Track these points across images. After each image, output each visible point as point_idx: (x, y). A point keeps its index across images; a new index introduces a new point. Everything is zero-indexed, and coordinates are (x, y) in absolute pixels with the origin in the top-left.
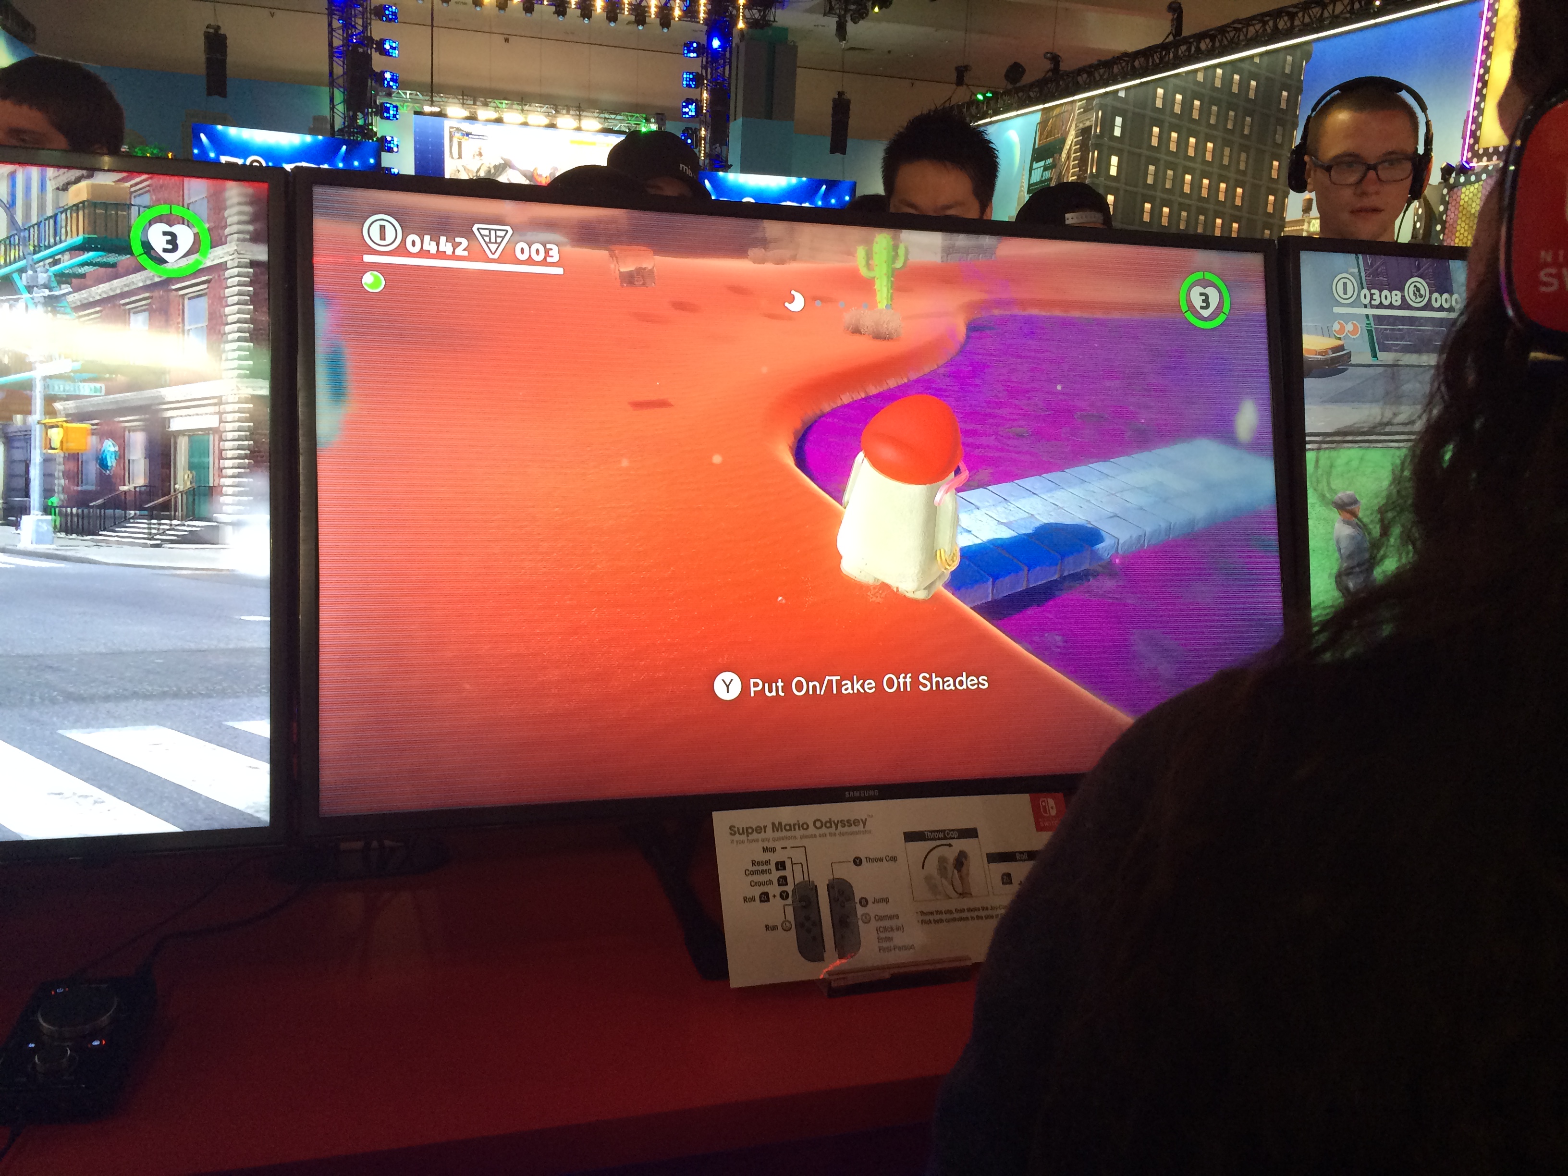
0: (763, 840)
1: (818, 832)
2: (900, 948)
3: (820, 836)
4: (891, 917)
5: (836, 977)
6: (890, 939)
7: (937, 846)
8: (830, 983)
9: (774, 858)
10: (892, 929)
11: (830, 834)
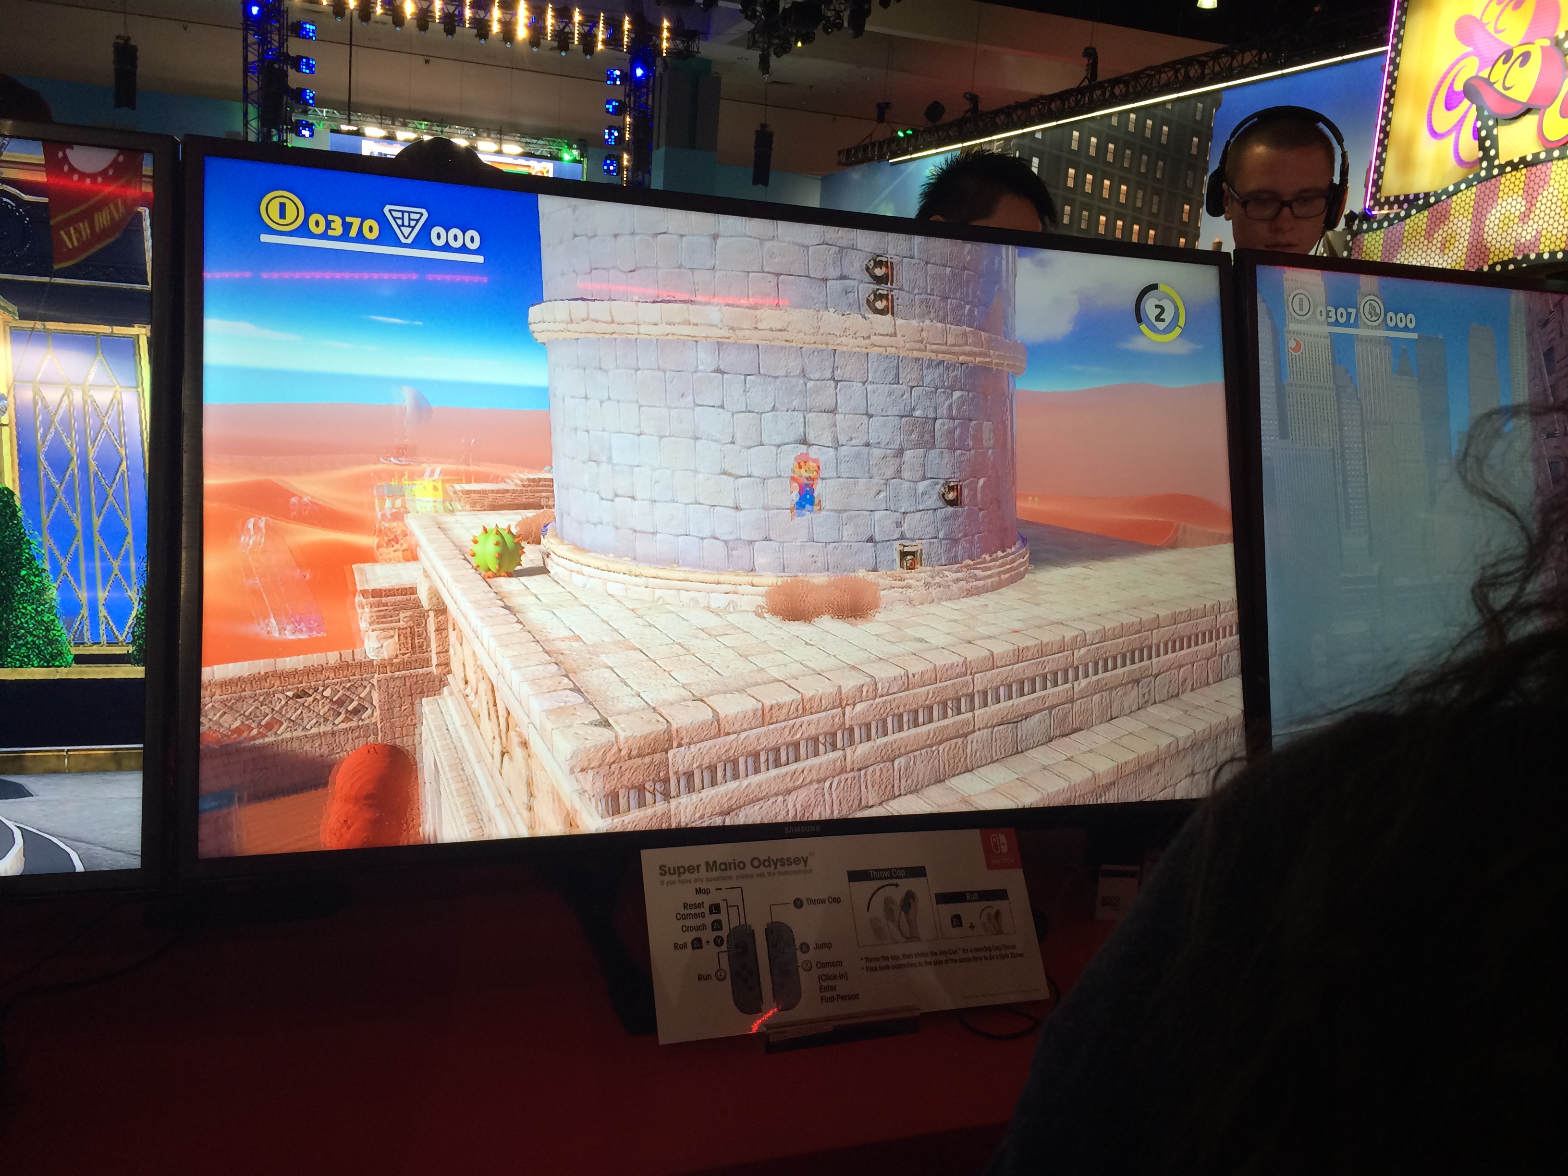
0: (696, 880)
1: (756, 871)
2: (843, 998)
3: (758, 875)
4: (834, 964)
5: (775, 1030)
6: (833, 988)
7: (884, 886)
8: (769, 1038)
9: (707, 900)
10: (835, 977)
11: (769, 873)
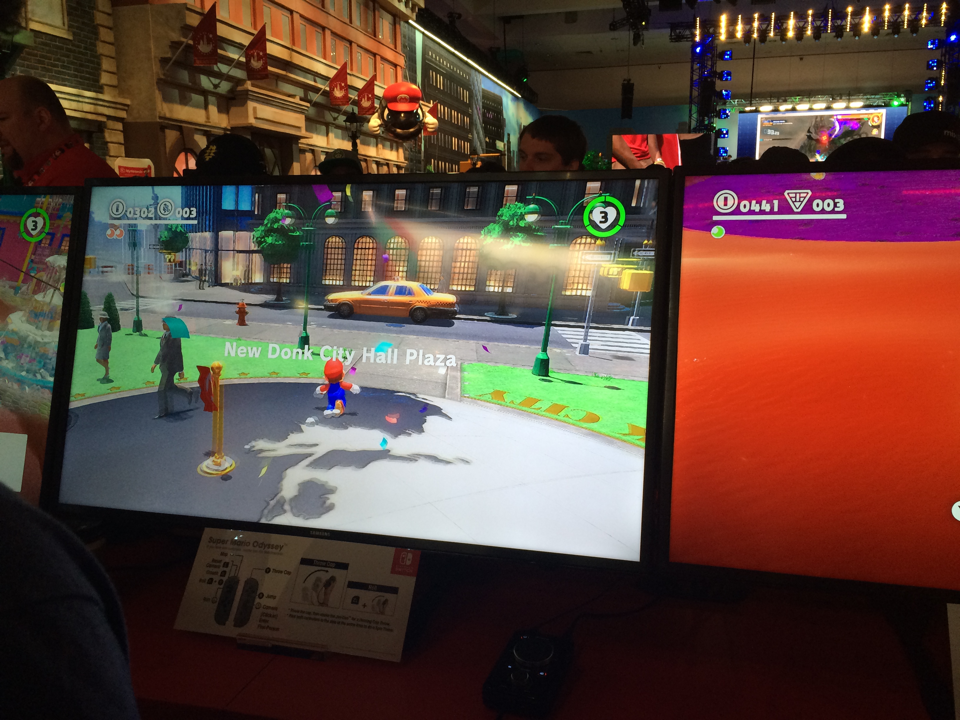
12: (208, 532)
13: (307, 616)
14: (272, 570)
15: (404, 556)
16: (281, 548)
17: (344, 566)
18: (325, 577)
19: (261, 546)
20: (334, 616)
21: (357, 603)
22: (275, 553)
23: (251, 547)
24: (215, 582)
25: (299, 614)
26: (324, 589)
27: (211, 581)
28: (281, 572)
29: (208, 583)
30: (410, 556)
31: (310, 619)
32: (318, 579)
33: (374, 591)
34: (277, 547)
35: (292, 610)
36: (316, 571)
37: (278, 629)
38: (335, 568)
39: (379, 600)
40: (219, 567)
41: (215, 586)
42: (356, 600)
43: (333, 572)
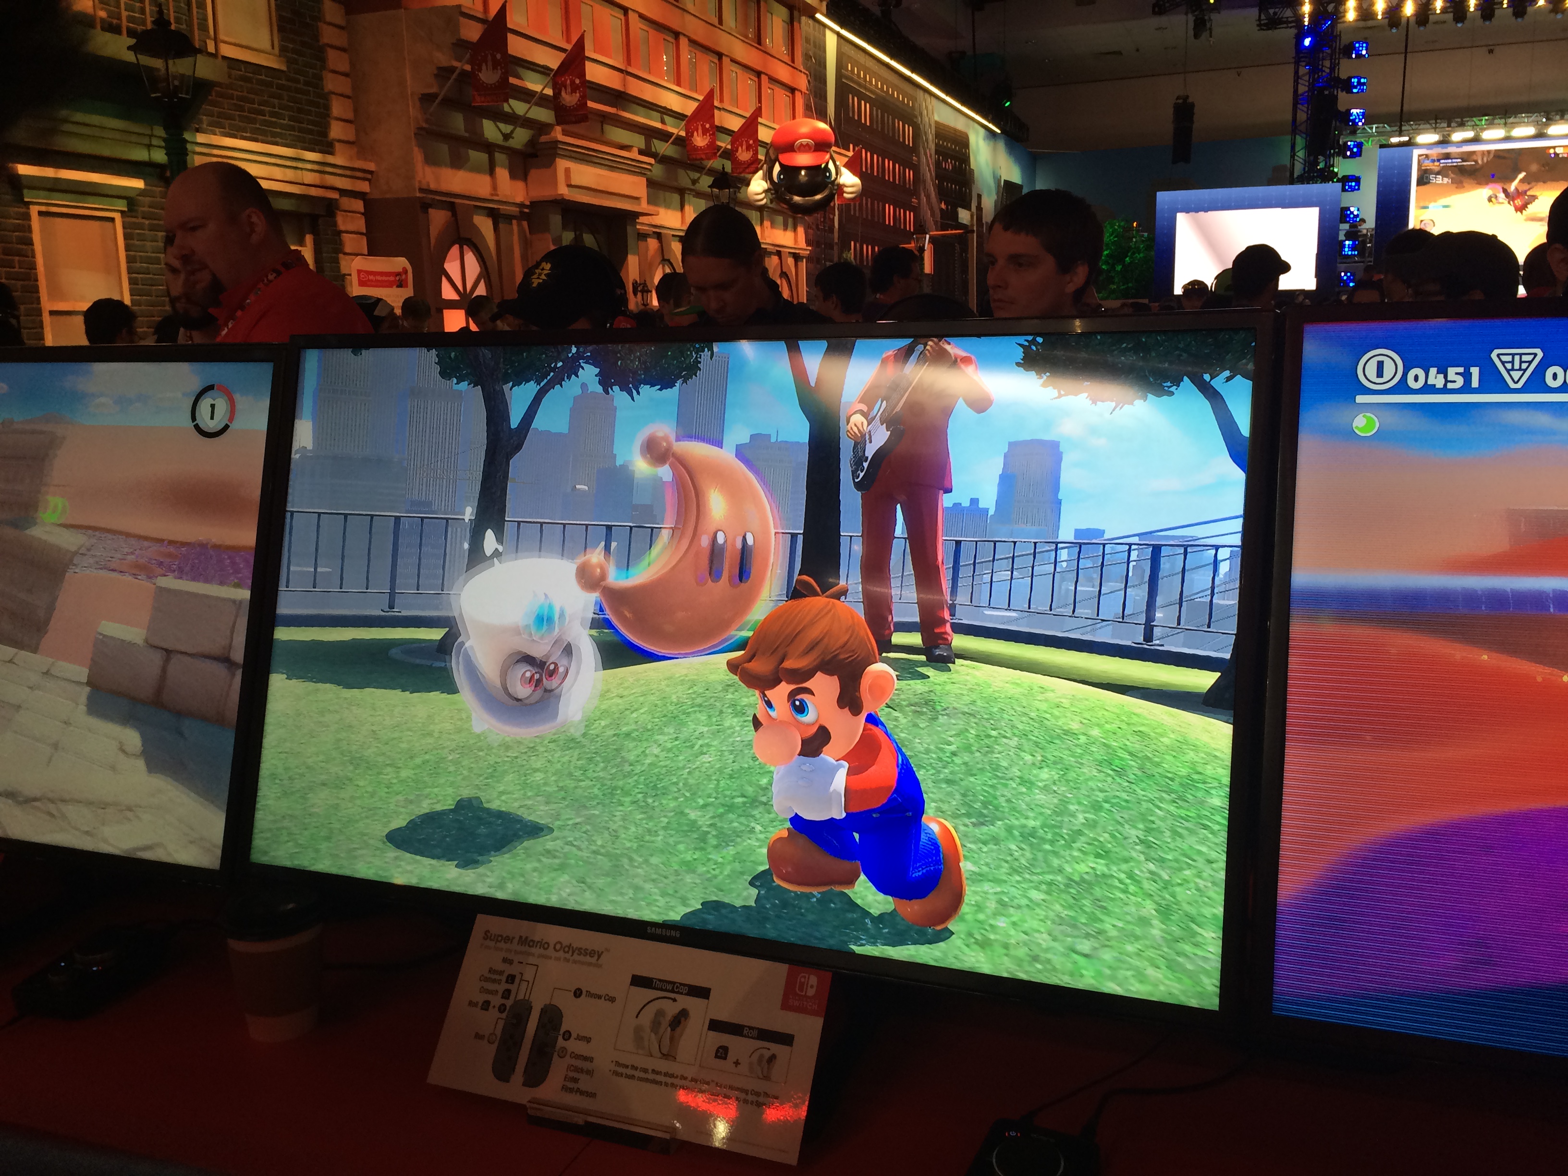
12: (483, 922)
13: (642, 1075)
14: (584, 993)
15: (803, 980)
16: (599, 957)
17: (702, 993)
18: (671, 1009)
19: (566, 949)
20: (686, 1079)
21: (725, 1058)
22: (590, 964)
23: (550, 952)
24: (494, 1007)
25: (630, 1072)
26: (669, 1029)
27: (486, 1005)
28: (600, 997)
29: (482, 1009)
30: (813, 980)
31: (647, 1080)
32: (660, 1013)
33: (752, 1038)
34: (592, 953)
35: (618, 1064)
36: (658, 999)
37: (592, 1095)
38: (686, 994)
39: (762, 1056)
40: (499, 982)
41: (493, 1013)
42: (722, 1053)
43: (685, 1002)
